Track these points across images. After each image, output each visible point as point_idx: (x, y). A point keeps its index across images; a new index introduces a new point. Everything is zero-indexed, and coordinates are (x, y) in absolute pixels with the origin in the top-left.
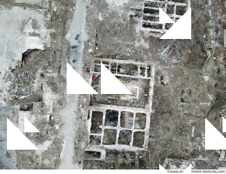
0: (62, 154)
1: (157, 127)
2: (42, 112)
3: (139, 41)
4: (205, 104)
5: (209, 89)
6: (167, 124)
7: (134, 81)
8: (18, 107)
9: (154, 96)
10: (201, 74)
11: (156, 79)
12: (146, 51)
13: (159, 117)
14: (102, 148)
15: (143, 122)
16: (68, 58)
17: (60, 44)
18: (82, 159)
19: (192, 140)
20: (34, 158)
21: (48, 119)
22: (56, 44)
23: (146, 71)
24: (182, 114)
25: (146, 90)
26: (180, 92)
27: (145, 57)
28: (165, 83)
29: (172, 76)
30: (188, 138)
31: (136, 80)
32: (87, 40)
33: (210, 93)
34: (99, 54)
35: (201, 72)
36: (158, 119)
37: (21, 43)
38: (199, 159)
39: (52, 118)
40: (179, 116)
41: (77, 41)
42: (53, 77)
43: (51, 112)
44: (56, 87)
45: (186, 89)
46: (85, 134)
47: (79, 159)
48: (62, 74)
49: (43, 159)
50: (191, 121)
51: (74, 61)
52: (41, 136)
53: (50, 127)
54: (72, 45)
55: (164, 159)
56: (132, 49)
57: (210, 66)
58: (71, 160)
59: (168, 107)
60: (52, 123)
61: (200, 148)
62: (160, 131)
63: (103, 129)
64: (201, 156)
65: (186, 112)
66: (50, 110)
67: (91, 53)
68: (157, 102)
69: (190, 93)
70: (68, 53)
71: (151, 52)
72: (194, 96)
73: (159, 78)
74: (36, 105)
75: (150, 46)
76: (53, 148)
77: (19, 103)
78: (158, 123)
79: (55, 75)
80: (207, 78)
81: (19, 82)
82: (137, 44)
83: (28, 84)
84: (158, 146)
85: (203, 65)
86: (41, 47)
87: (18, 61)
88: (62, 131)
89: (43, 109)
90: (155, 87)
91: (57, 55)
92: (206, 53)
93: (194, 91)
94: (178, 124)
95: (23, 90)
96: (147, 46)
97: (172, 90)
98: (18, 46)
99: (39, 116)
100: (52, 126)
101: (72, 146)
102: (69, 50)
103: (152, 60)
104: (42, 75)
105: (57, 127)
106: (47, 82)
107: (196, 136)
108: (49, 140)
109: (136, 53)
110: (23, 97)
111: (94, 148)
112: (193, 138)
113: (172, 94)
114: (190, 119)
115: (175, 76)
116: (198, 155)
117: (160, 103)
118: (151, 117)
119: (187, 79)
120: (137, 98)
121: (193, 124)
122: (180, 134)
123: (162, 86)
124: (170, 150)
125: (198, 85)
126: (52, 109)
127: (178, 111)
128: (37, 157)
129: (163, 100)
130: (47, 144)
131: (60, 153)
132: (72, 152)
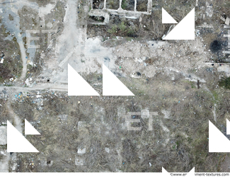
0: (65, 19)
14: (106, 11)
18: (86, 23)
19: (197, 9)
20: (37, 20)
30: (192, 8)
38: (204, 26)
47: (83, 23)
49: (46, 22)
58: (75, 24)
61: (204, 16)
64: (205, 23)
76: (56, 12)
101: (75, 10)
107: (200, 6)
108: (52, 3)
111: (97, 12)
112: (197, 7)
116: (203, 23)
122: (184, 3)
128: (40, 19)
130: (50, 8)
131: (63, 17)
132: (75, 16)
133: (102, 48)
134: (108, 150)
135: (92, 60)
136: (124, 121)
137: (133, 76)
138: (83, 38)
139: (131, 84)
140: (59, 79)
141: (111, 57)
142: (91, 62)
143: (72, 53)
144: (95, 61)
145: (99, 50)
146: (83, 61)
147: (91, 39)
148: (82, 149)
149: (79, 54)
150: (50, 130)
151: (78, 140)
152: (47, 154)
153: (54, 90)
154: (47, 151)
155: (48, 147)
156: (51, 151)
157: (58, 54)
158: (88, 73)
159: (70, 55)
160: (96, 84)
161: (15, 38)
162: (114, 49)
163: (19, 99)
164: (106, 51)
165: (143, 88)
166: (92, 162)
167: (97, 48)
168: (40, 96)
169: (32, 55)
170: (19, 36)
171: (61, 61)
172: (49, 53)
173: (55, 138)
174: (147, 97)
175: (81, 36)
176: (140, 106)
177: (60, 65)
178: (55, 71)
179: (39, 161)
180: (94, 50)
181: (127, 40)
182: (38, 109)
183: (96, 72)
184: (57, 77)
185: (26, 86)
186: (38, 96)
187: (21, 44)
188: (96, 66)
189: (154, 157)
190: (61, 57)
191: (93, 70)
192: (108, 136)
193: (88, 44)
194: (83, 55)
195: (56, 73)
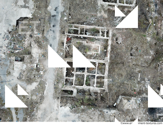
0: (45, 92)
1: (114, 73)
2: (31, 61)
3: (100, 12)
4: (148, 57)
5: (151, 46)
6: (121, 72)
7: (97, 41)
8: (13, 58)
9: (111, 52)
10: (145, 36)
11: (112, 40)
12: (105, 20)
13: (115, 66)
14: (74, 88)
15: (103, 70)
16: (49, 24)
17: (44, 14)
18: (60, 96)
19: (139, 83)
21: (35, 66)
22: (41, 14)
23: (105, 33)
24: (131, 64)
25: (106, 47)
26: (130, 49)
27: (105, 24)
28: (119, 43)
29: (124, 37)
30: (136, 81)
31: (98, 40)
32: (63, 11)
33: (151, 49)
34: (72, 21)
35: (144, 34)
36: (114, 68)
37: (15, 13)
38: (143, 96)
39: (38, 66)
40: (129, 66)
41: (55, 12)
42: (39, 37)
43: (37, 62)
44: (41, 45)
45: (134, 47)
46: (62, 77)
47: (58, 96)
48: (45, 35)
49: (32, 95)
50: (138, 69)
51: (54, 26)
52: (30, 79)
53: (37, 73)
54: (52, 15)
55: (119, 96)
56: (95, 19)
57: (151, 30)
58: (52, 96)
59: (121, 59)
60: (38, 70)
61: (144, 88)
62: (115, 76)
63: (75, 74)
64: (145, 94)
65: (134, 63)
66: (36, 61)
67: (66, 20)
68: (113, 56)
69: (137, 50)
70: (49, 21)
71: (109, 21)
72: (140, 52)
73: (115, 39)
74: (27, 57)
75: (108, 16)
76: (39, 88)
77: (14, 55)
78: (114, 71)
79: (40, 36)
80: (149, 39)
81: (14, 40)
82: (99, 15)
83: (21, 42)
84: (114, 87)
85: (146, 29)
86: (30, 16)
87: (13, 26)
88: (45, 76)
89: (32, 60)
90: (112, 45)
91: (42, 21)
92: (148, 21)
93: (139, 48)
94: (128, 71)
95: (17, 46)
96: (106, 16)
97: (124, 47)
98: (13, 15)
99: (29, 65)
100: (38, 72)
101: (52, 86)
102: (50, 18)
103: (110, 26)
104: (31, 36)
105: (42, 73)
106: (34, 40)
107: (141, 80)
108: (36, 82)
109: (98, 21)
110: (17, 51)
111: (68, 88)
112: (139, 81)
113: (124, 50)
114: (137, 68)
115: (126, 38)
116: (143, 94)
117: (115, 57)
118: (109, 66)
119: (135, 39)
120: (99, 53)
121: (139, 72)
122: (130, 79)
123: (117, 45)
124: (122, 90)
125: (142, 44)
126: (38, 60)
127: (129, 62)
129: (118, 54)
130: (34, 85)
131: (44, 91)
132: (52, 91)
133: (71, 114)
162: (79, 114)
167: (67, 114)
175: (56, 105)
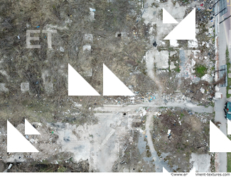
134: (62, 49)
135: (82, 137)
136: (46, 78)
137: (40, 124)
138: (92, 159)
139: (41, 115)
140: (114, 117)
141: (63, 143)
142: (82, 136)
143: (103, 144)
144: (79, 137)
145: (75, 148)
146: (91, 136)
147: (84, 159)
148: (86, 50)
149: (95, 143)
150: (119, 67)
151: (91, 58)
152: (121, 44)
153: (118, 105)
154: (122, 46)
155: (121, 50)
156: (118, 46)
157: (116, 142)
158: (85, 124)
159: (105, 142)
160: (77, 113)
161: (159, 156)
163: (151, 95)
164: (68, 148)
165: (28, 113)
166: (76, 38)
168: (131, 99)
169: (141, 139)
170: (155, 157)
171: (113, 135)
172: (125, 142)
173: (114, 59)
174: (24, 103)
176: (30, 94)
177: (113, 130)
178: (119, 124)
179: (129, 36)
180: (80, 148)
181: (47, 161)
182: (133, 86)
183: (77, 126)
184: (116, 118)
185: (146, 108)
186: (133, 98)
187: (152, 150)
188: (77, 132)
189: (15, 44)
190: (113, 139)
191: (80, 127)
192: (62, 63)
193: (86, 154)
194: (92, 142)
195: (117, 122)
